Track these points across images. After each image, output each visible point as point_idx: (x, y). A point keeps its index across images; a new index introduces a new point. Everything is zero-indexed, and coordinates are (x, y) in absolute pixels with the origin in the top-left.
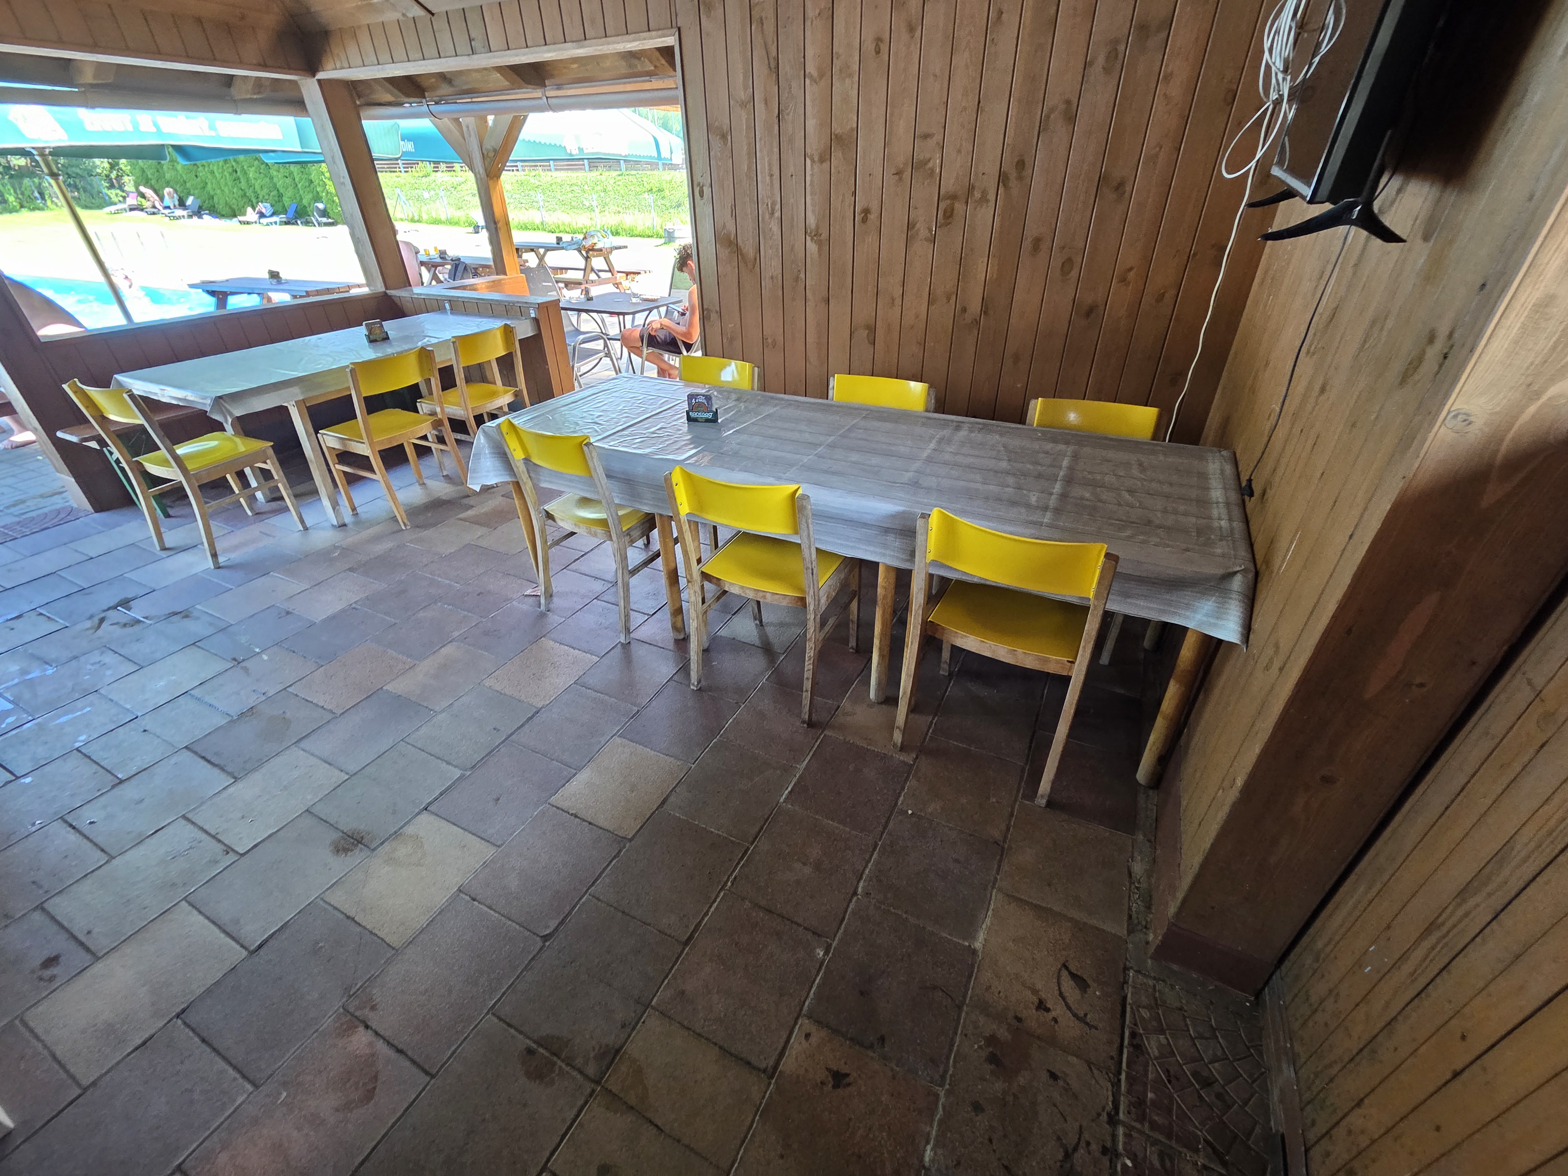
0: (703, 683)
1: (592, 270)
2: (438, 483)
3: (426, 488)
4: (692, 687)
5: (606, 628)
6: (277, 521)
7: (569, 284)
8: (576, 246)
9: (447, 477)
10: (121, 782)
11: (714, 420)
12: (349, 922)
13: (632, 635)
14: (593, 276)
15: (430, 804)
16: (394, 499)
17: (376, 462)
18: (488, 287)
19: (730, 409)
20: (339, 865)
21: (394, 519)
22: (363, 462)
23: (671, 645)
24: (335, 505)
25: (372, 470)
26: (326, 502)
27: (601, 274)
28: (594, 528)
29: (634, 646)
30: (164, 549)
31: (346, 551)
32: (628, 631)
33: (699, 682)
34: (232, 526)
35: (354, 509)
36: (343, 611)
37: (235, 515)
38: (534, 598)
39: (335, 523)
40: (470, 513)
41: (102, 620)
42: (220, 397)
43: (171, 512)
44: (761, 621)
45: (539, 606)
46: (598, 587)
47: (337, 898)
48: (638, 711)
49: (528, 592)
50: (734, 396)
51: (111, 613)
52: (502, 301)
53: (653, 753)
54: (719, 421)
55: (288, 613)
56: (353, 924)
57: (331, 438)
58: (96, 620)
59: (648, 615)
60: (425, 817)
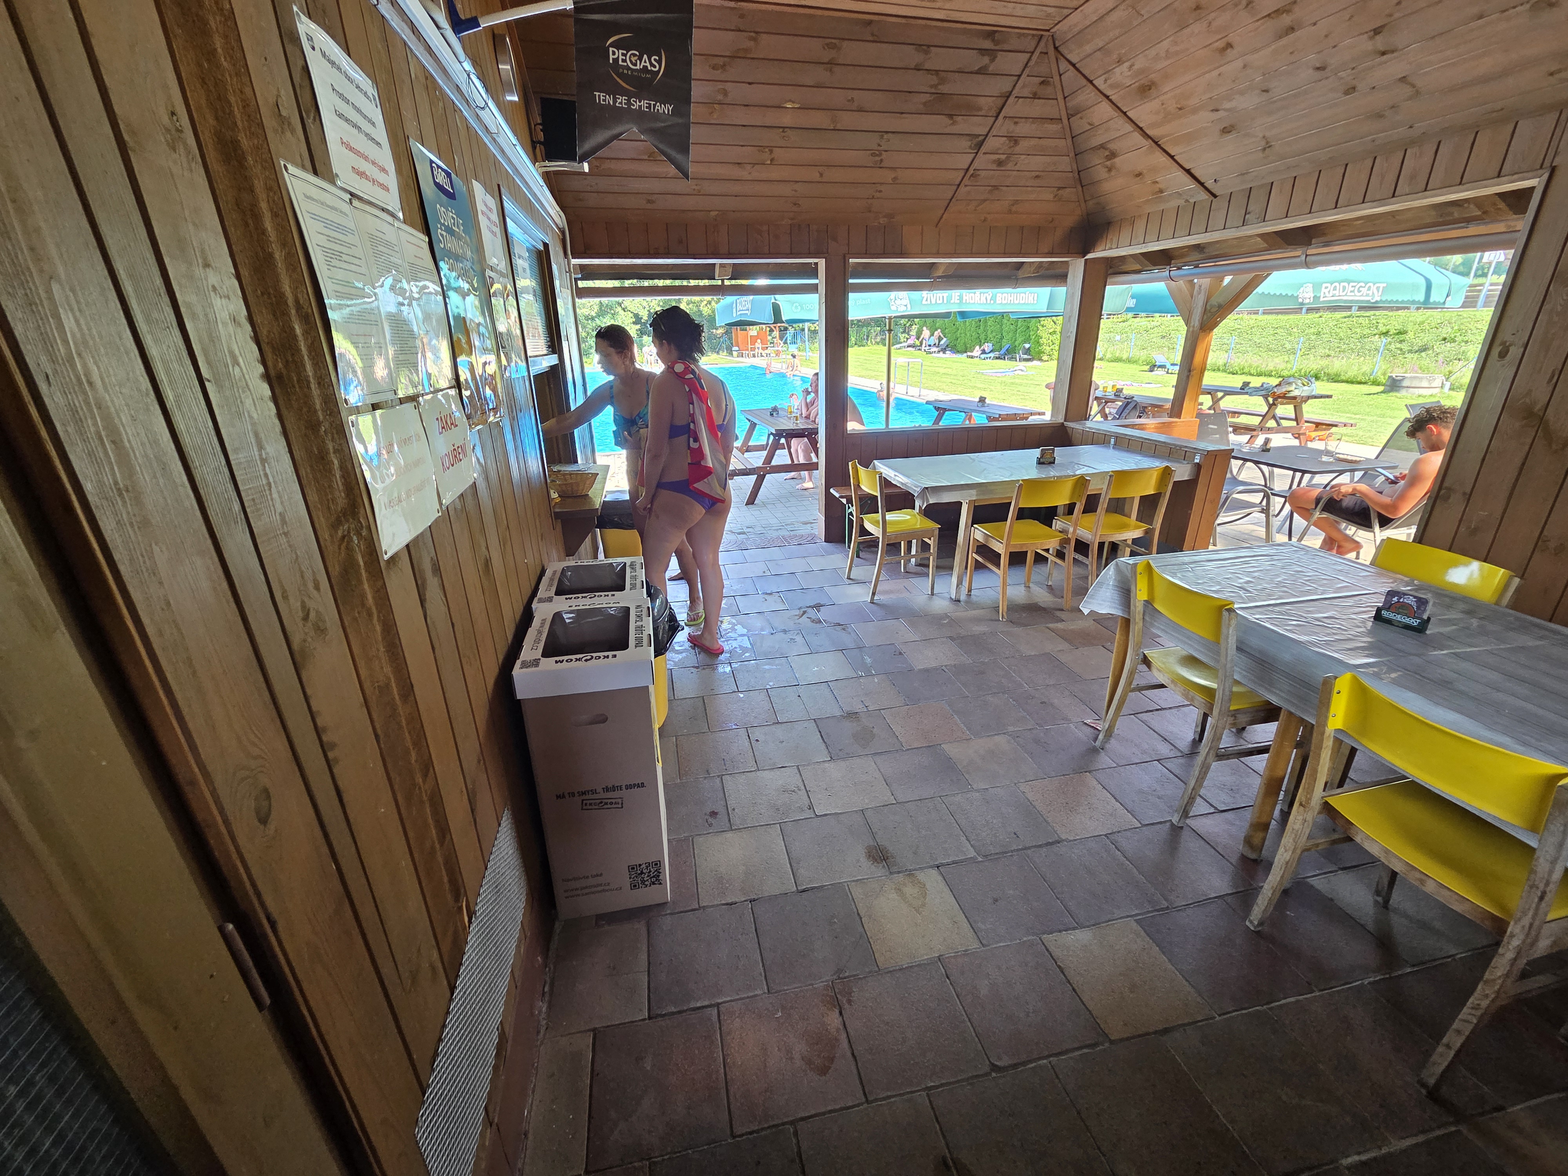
0: (1266, 929)
1: (1274, 417)
2: (1041, 591)
3: (1029, 592)
4: (1247, 923)
5: (1159, 798)
6: (916, 581)
7: (1238, 429)
8: (1263, 393)
9: (1050, 588)
10: (778, 723)
11: (1421, 629)
12: (858, 918)
13: (1188, 821)
14: (1272, 423)
15: (943, 865)
16: (1004, 593)
17: (1004, 560)
18: (1156, 428)
19: (1450, 622)
20: (867, 868)
21: (996, 609)
22: (994, 557)
23: (1234, 859)
24: (960, 583)
25: (998, 565)
26: (954, 579)
27: (1282, 421)
28: (1192, 693)
29: (1185, 833)
30: (849, 578)
31: (954, 622)
32: (1185, 814)
33: (1261, 923)
34: (890, 576)
35: (970, 591)
36: (935, 669)
37: (893, 570)
38: (1092, 730)
39: (953, 597)
40: (1060, 625)
41: (804, 612)
42: (927, 488)
43: (861, 554)
44: (1386, 901)
45: (1095, 739)
46: (1164, 750)
47: (857, 892)
48: (1167, 908)
49: (1088, 721)
50: (1462, 606)
51: (809, 610)
52: (1169, 444)
53: (1171, 966)
54: (1428, 632)
55: (900, 653)
56: (859, 922)
57: (979, 533)
58: (802, 610)
59: (1216, 808)
60: (934, 872)
